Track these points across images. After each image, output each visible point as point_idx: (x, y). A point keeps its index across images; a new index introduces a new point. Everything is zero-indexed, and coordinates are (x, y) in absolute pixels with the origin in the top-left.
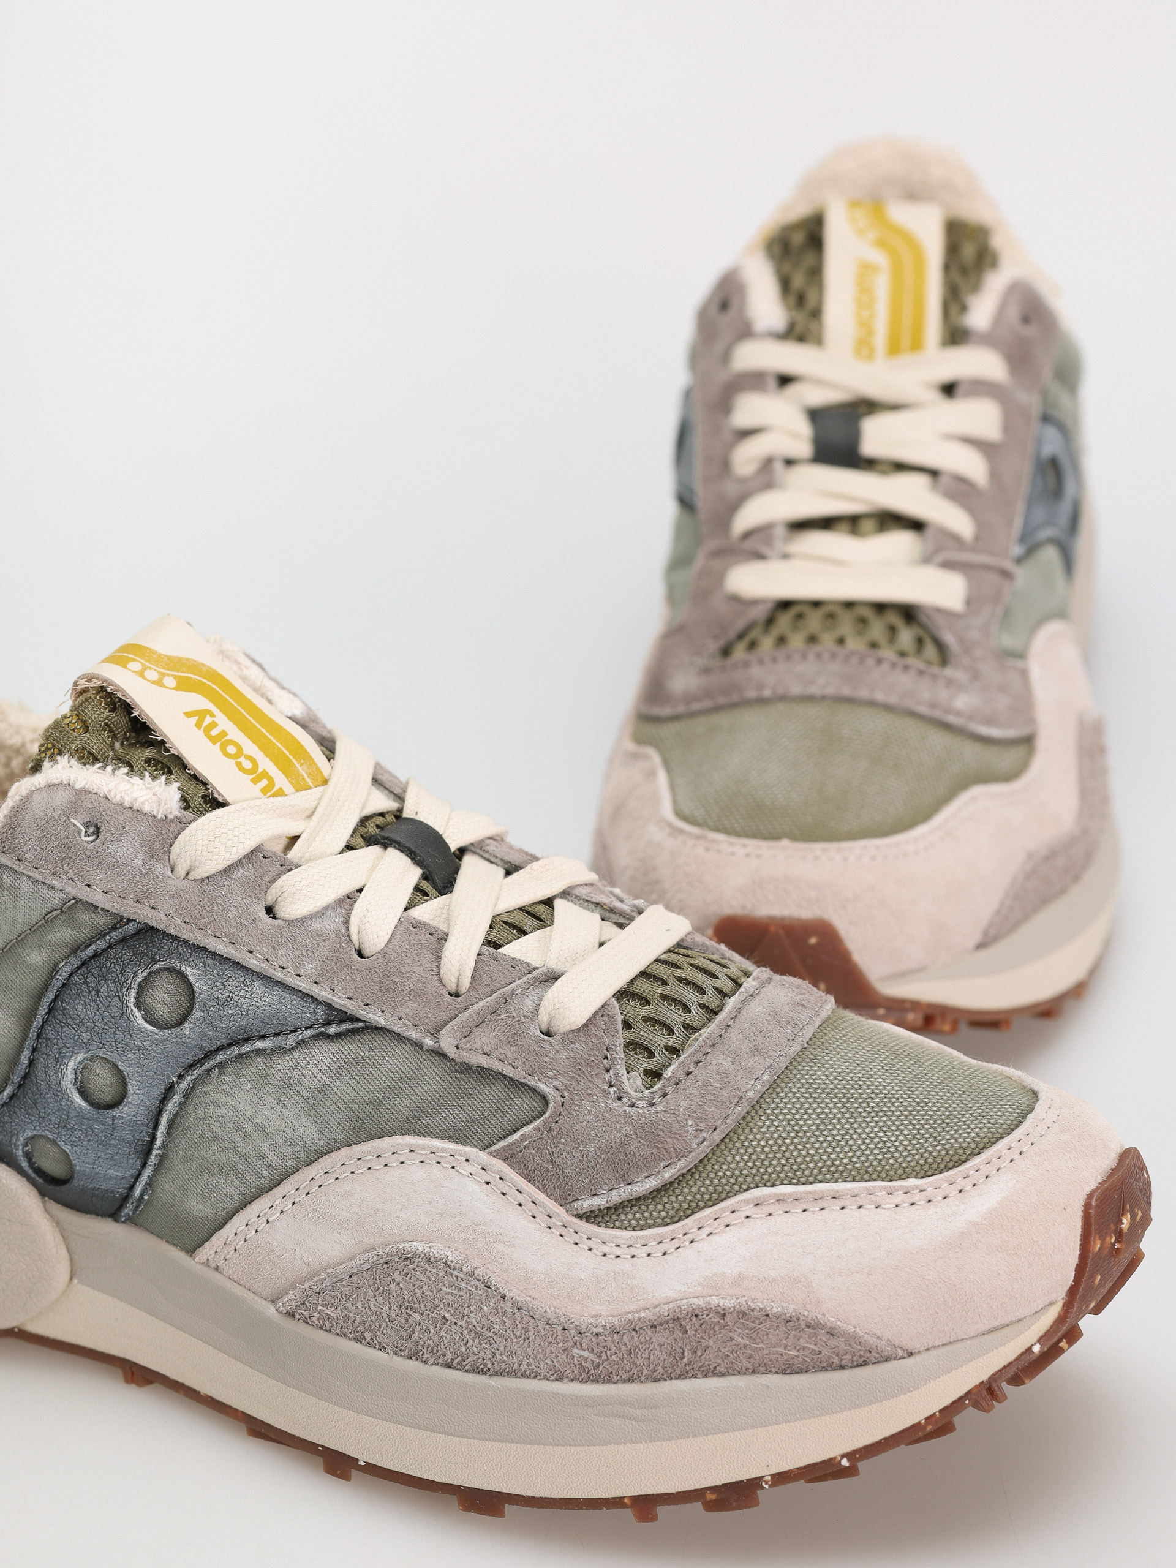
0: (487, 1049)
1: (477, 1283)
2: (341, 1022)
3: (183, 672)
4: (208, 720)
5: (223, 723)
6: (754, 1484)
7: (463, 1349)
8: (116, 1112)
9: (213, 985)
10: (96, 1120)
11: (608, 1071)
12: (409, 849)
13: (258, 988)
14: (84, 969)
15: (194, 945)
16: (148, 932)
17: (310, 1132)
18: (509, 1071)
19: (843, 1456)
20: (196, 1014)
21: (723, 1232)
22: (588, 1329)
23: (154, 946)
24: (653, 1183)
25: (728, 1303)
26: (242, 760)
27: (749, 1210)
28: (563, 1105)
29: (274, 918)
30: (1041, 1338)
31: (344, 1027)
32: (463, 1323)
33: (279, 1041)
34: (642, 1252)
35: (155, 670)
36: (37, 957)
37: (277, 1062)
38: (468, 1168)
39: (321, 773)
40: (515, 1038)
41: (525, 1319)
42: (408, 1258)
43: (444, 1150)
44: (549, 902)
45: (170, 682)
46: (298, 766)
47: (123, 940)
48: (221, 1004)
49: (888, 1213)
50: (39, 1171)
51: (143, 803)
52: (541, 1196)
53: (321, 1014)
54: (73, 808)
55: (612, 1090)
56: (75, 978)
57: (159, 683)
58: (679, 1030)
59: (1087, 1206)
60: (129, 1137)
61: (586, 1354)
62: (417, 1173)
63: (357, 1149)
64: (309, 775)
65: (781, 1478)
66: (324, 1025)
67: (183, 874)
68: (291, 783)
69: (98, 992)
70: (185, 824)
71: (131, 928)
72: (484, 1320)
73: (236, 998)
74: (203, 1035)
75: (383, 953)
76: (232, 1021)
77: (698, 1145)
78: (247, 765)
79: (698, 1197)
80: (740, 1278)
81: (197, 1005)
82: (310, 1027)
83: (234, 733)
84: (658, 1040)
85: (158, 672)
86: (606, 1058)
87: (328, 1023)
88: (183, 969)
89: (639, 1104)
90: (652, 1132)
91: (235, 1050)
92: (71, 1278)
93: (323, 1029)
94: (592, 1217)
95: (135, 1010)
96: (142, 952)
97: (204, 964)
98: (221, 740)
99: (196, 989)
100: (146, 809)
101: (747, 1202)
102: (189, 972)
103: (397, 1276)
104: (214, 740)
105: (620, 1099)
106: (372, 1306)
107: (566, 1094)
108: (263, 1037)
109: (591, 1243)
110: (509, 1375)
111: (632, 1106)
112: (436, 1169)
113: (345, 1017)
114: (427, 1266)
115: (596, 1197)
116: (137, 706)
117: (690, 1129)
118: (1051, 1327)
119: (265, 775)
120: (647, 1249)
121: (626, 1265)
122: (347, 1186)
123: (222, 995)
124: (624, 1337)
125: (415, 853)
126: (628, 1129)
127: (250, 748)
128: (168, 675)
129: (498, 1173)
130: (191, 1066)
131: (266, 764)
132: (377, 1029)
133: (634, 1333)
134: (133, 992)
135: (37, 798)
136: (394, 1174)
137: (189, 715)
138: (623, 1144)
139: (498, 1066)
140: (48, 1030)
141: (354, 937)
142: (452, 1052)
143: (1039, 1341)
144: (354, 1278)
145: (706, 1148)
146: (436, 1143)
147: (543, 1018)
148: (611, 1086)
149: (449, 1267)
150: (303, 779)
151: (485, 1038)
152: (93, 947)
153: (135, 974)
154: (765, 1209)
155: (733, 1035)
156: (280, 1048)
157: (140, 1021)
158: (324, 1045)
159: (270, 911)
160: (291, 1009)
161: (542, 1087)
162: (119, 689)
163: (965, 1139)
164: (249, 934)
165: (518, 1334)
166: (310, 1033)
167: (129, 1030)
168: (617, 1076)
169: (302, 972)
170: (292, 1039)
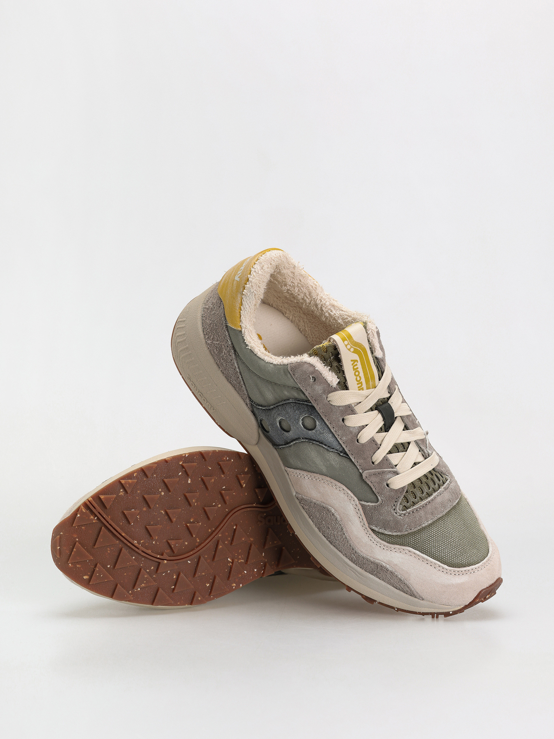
0: (372, 481)
1: (340, 527)
2: (344, 454)
3: (357, 347)
4: (356, 363)
5: (359, 365)
6: (375, 601)
7: (330, 537)
8: (285, 433)
9: (321, 428)
10: (280, 431)
11: (396, 502)
12: (384, 417)
13: (330, 435)
14: (295, 404)
15: (322, 418)
16: (313, 407)
17: (324, 470)
18: (374, 489)
19: (396, 608)
20: (314, 431)
21: (399, 553)
22: (358, 553)
23: (313, 412)
24: (390, 533)
25: (390, 569)
26: (358, 377)
27: (407, 552)
28: (381, 504)
29: (343, 422)
30: (453, 611)
31: (344, 455)
32: (333, 532)
33: (329, 448)
34: (379, 545)
35: (350, 345)
36: (286, 393)
37: (326, 452)
38: (353, 503)
39: (375, 385)
40: (379, 483)
41: (346, 541)
42: (328, 511)
43: (350, 495)
44: (409, 443)
45: (352, 350)
46: (370, 382)
47: (307, 405)
48: (320, 433)
49: (436, 571)
50: (262, 425)
51: (329, 380)
52: (365, 519)
53: (341, 449)
54: (312, 373)
55: (394, 507)
56: (292, 404)
57: (349, 350)
58: (418, 498)
59: (480, 592)
60: (285, 439)
61: (354, 557)
62: (342, 495)
63: (332, 480)
64: (372, 385)
65: (380, 603)
66: (340, 452)
67: (328, 400)
68: (366, 386)
69: (295, 411)
70: (335, 390)
71: (310, 404)
72: (337, 535)
73: (325, 434)
74: (313, 436)
75: (363, 445)
76: (321, 438)
77: (405, 531)
78: (358, 379)
79: (398, 542)
80: (396, 565)
81: (315, 430)
82: (337, 450)
83: (360, 369)
84: (411, 499)
85: (351, 346)
86: (397, 499)
87: (341, 452)
88: (316, 421)
89: (398, 514)
90: (397, 522)
91: (318, 443)
92: (256, 444)
93: (339, 453)
94: (373, 530)
95: (301, 421)
96: (310, 411)
97: (322, 423)
98: (356, 370)
99: (317, 427)
100: (329, 382)
101: (408, 550)
102: (317, 423)
103: (324, 512)
104: (354, 369)
105: (394, 510)
106: (316, 513)
107: (383, 502)
108: (326, 445)
109: (369, 536)
110: (336, 548)
111: (396, 513)
112: (346, 497)
113: (345, 453)
114: (332, 515)
115: (376, 527)
116: (340, 354)
117: (405, 527)
118: (457, 610)
119: (361, 383)
120: (380, 545)
121: (374, 546)
122: (325, 486)
123: (322, 432)
124: (364, 560)
125: (385, 419)
126: (392, 519)
127: (362, 374)
128: (353, 347)
129: (359, 508)
130: (306, 438)
131: (363, 380)
132: (351, 460)
133: (367, 561)
134: (303, 417)
135: (306, 366)
136: (337, 491)
137: (352, 361)
138: (389, 521)
139: (372, 487)
140: (280, 408)
141: (358, 437)
142: (364, 477)
143: (452, 612)
144: (315, 505)
145: (406, 533)
146: (349, 492)
147: (388, 482)
148: (394, 506)
149: (337, 520)
150: (370, 386)
151: (373, 479)
152: (300, 402)
153: (305, 414)
154: (411, 554)
155: (429, 506)
156: (328, 450)
157: (301, 423)
158: (338, 455)
159: (343, 420)
160: (335, 444)
161: (379, 498)
162: (339, 348)
163: (464, 562)
164: (335, 423)
165: (343, 543)
166: (336, 451)
167: (297, 423)
168: (397, 505)
169: (342, 439)
170: (332, 450)
